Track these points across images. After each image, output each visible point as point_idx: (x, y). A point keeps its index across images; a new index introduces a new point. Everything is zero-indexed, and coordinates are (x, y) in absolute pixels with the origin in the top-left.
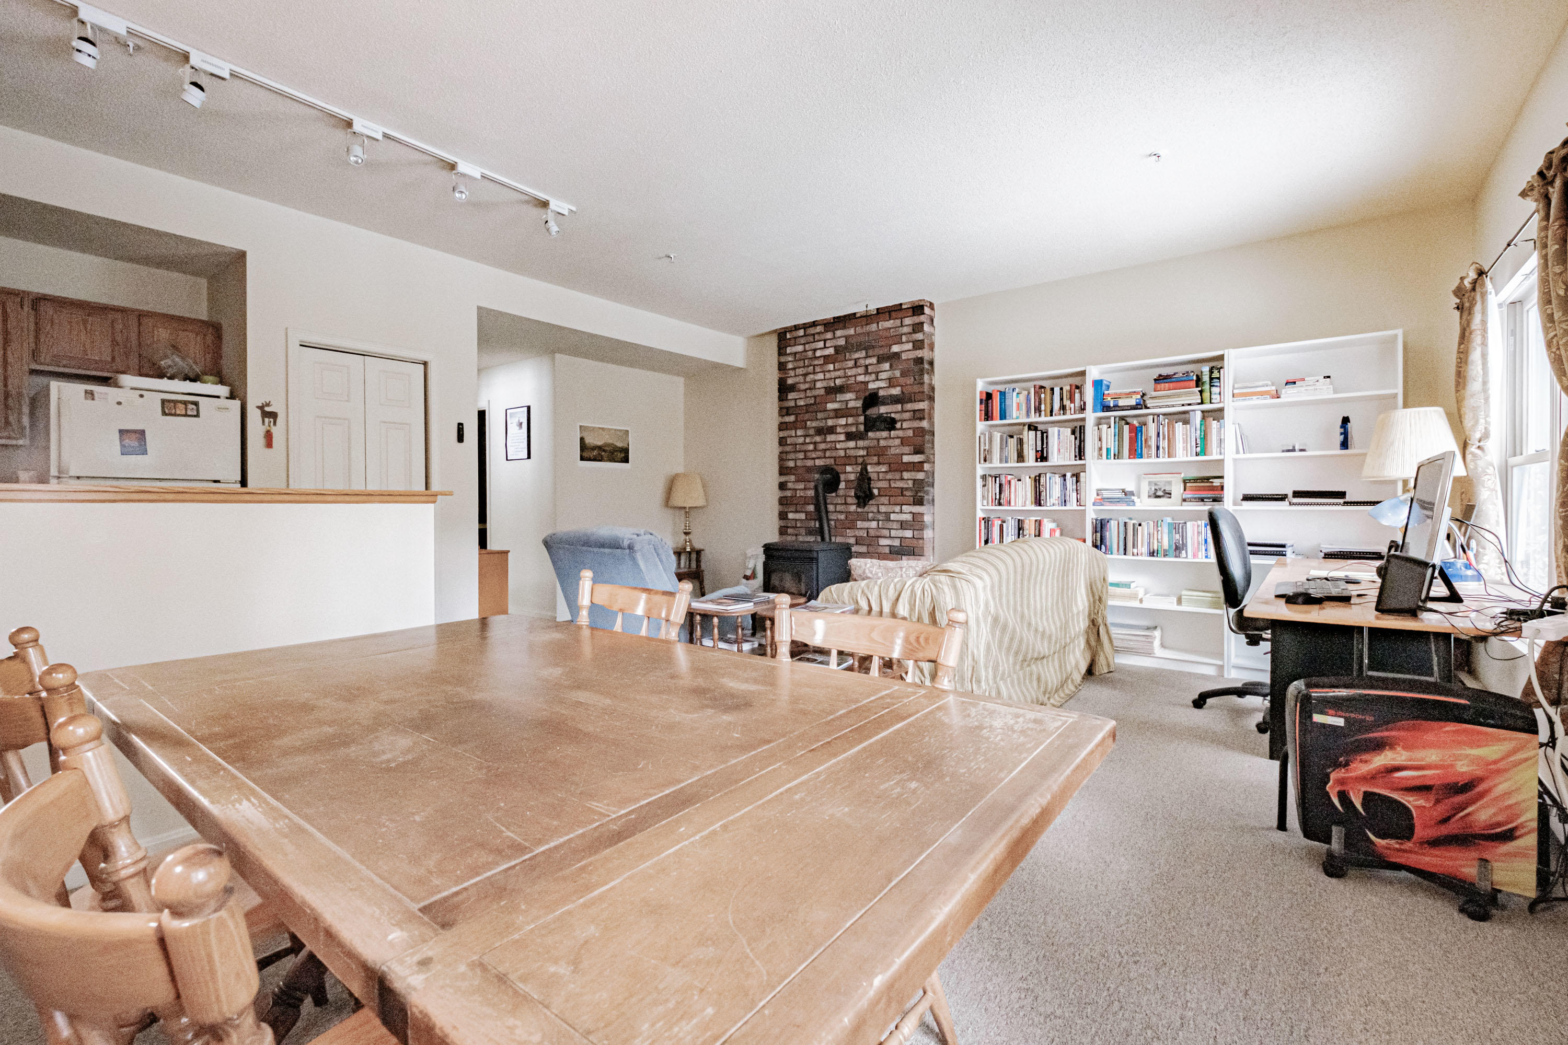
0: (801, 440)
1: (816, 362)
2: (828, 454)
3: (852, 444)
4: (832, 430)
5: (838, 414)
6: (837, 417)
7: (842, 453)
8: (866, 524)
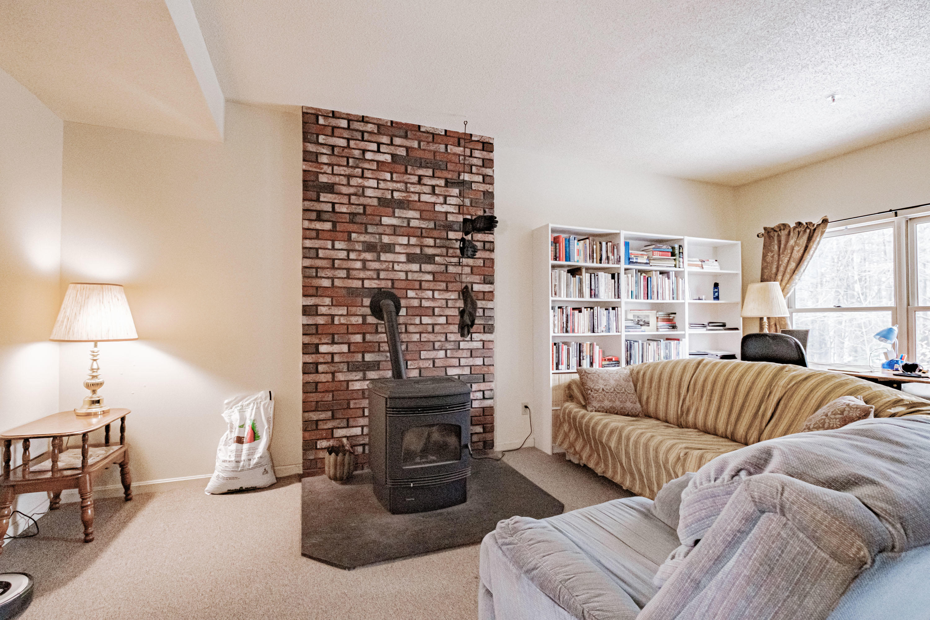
0: (343, 255)
1: (366, 165)
2: (383, 275)
3: (415, 267)
4: (389, 248)
5: (395, 230)
6: (394, 234)
7: (402, 276)
8: (432, 354)
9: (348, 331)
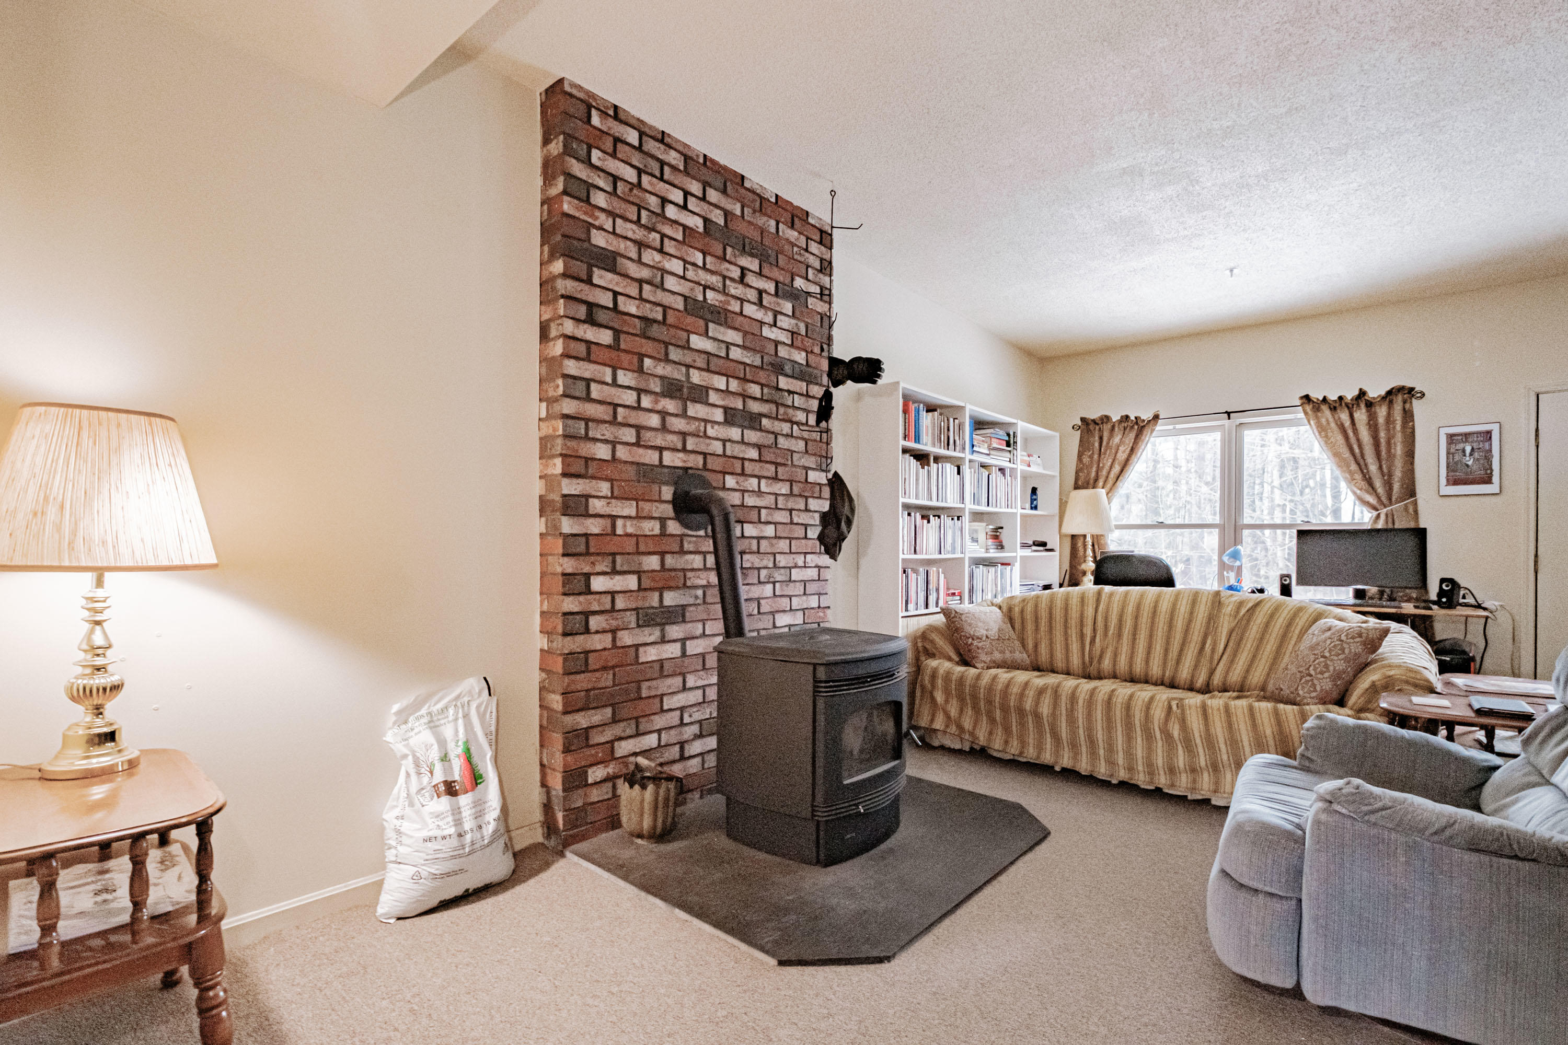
0: (631, 398)
2: (691, 444)
3: (735, 433)
4: (700, 394)
5: (710, 363)
6: (708, 369)
7: (717, 447)
8: (757, 591)
9: (637, 548)
